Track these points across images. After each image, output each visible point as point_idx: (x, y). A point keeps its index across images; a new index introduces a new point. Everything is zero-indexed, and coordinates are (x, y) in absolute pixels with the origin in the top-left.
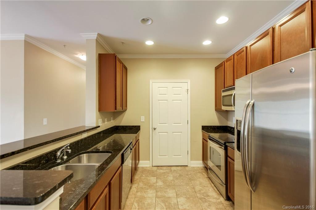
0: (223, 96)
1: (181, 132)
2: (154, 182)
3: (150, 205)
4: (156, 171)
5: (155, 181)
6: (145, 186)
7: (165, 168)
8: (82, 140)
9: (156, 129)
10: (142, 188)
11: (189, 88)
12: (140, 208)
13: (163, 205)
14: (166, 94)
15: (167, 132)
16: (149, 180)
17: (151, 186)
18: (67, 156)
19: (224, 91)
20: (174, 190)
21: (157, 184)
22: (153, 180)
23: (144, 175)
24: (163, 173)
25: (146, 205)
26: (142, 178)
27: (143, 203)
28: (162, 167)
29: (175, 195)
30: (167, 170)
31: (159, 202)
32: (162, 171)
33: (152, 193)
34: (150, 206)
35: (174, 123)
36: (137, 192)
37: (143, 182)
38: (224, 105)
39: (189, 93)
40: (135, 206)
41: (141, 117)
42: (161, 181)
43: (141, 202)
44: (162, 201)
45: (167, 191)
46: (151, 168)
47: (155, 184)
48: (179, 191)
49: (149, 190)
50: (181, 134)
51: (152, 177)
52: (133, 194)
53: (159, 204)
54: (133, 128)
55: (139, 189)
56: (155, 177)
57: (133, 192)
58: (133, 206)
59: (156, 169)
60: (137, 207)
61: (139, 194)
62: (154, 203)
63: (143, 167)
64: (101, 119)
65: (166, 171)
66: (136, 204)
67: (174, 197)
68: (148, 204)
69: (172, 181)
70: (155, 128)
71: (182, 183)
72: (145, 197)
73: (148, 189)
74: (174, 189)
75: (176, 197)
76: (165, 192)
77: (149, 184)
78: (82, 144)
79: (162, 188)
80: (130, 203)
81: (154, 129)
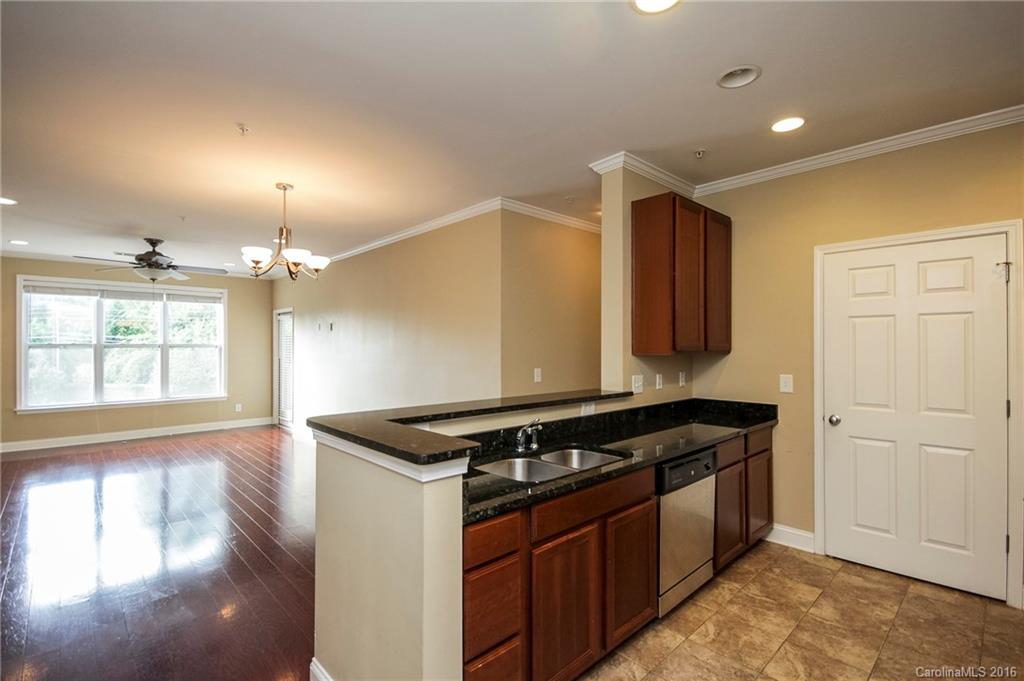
2: (803, 600)
3: (757, 650)
4: (834, 573)
5: (814, 599)
6: (764, 599)
7: (877, 577)
8: (579, 420)
9: (838, 421)
10: (752, 600)
12: (720, 642)
13: (802, 669)
14: (886, 293)
15: (893, 441)
16: (791, 588)
17: (784, 607)
18: (538, 444)
20: (874, 653)
21: (812, 610)
22: (805, 593)
23: (777, 571)
24: (857, 588)
25: (741, 643)
26: (767, 573)
27: (735, 635)
28: (864, 571)
29: (872, 664)
30: (887, 584)
31: (790, 656)
32: (857, 581)
33: (778, 625)
34: (753, 652)
35: (930, 409)
36: (731, 602)
37: (763, 585)
40: (707, 631)
42: (835, 608)
43: (731, 629)
44: (805, 658)
45: (840, 643)
46: (819, 560)
47: (804, 605)
48: (896, 663)
49: (772, 614)
50: (966, 457)
51: (807, 584)
52: (716, 602)
53: (788, 660)
54: (751, 410)
55: (741, 597)
56: (817, 589)
57: (717, 597)
58: (703, 628)
59: (834, 568)
60: (712, 636)
61: (734, 609)
62: (771, 651)
63: (787, 548)
64: (641, 377)
65: (875, 586)
66: (711, 629)
67: (859, 670)
68: (751, 645)
69: (885, 623)
70: (834, 419)
71: (925, 646)
72: (749, 626)
73: (770, 609)
74: (877, 649)
75: (869, 671)
76: (830, 642)
77: (783, 600)
78: (580, 429)
79: (824, 627)
80: (694, 618)
81: (831, 421)
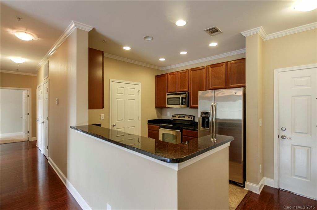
0: (167, 98)
1: (134, 127)
11: (140, 90)
14: (122, 94)
15: (124, 128)
19: (168, 95)
35: (129, 119)
38: (168, 104)
39: (140, 93)
41: (101, 115)
81: (114, 126)
